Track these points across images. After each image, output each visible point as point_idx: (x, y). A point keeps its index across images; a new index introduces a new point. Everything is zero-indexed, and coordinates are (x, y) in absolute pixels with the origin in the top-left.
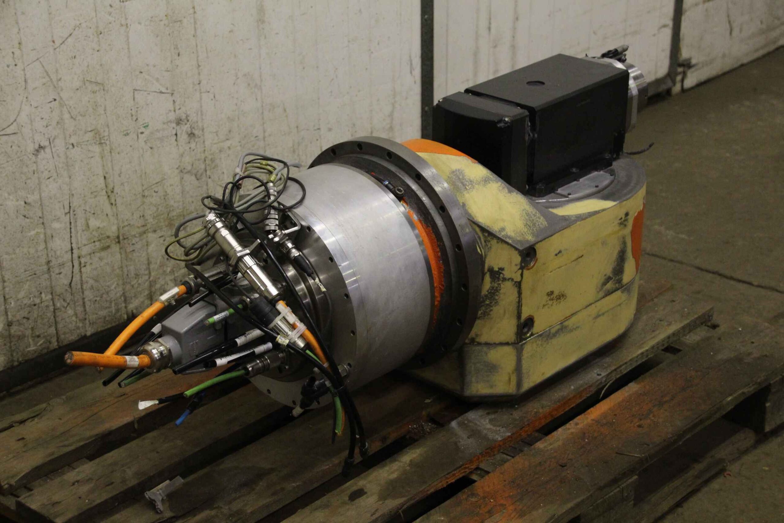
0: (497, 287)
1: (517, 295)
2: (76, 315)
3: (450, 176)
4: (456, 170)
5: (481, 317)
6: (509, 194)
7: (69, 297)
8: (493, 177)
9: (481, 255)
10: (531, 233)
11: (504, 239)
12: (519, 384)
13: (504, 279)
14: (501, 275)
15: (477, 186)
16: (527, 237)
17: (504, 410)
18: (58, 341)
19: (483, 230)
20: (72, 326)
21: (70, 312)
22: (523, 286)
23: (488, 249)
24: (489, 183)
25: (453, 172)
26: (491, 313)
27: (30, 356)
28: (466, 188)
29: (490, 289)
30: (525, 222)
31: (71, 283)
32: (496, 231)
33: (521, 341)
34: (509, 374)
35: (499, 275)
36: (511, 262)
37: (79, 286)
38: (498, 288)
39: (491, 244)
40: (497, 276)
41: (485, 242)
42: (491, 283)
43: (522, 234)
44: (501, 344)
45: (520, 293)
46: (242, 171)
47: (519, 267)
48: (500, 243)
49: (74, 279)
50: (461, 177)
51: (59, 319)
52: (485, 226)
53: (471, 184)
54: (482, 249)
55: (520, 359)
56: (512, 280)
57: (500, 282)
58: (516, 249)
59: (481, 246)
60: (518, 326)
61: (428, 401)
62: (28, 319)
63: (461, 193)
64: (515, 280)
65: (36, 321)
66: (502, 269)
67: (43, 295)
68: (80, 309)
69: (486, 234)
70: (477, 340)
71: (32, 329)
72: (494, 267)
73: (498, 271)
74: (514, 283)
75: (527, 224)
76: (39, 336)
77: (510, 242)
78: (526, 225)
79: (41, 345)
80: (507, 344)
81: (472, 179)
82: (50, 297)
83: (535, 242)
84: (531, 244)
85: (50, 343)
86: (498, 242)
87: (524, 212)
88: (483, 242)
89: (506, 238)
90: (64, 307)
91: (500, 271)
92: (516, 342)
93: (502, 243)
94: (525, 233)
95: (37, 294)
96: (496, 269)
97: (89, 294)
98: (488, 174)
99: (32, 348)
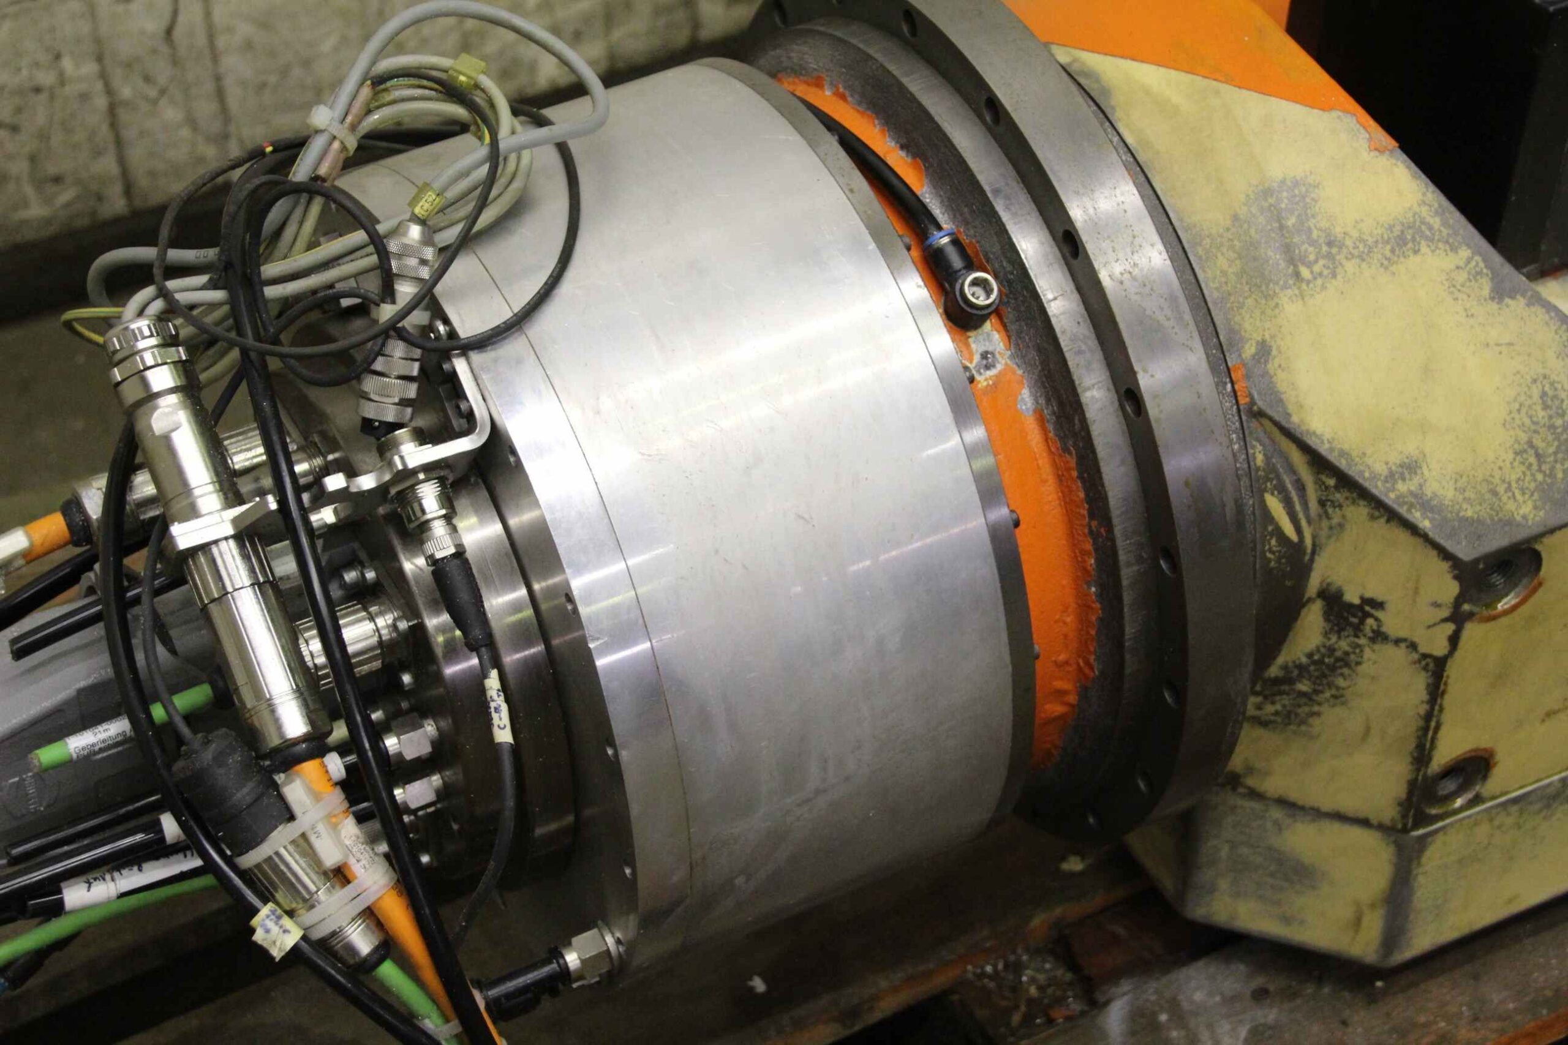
0: (1347, 654)
1: (1424, 695)
2: (191, 122)
3: (1243, 212)
4: (1283, 182)
5: (1274, 722)
6: (1493, 306)
7: (163, 72)
8: (1445, 223)
9: (1299, 547)
10: (1540, 488)
11: (1403, 511)
12: (1392, 937)
13: (1379, 636)
14: (1370, 621)
15: (1350, 266)
16: (1511, 506)
17: (1326, 990)
18: (128, 190)
19: (1319, 462)
20: (179, 154)
21: (171, 113)
22: (1453, 671)
23: (1331, 528)
24: (1416, 252)
25: (1267, 192)
26: (1315, 722)
27: (30, 235)
28: (1297, 275)
29: (1318, 649)
30: (1523, 437)
31: (169, 31)
32: (1375, 477)
33: (1416, 826)
34: (1358, 904)
35: (1362, 622)
36: (1416, 591)
37: (201, 40)
38: (1352, 657)
39: (1344, 517)
40: (1355, 620)
41: (1322, 503)
42: (1326, 634)
43: (1495, 493)
44: (1339, 817)
45: (1436, 691)
46: (343, 121)
47: (1446, 613)
48: (1383, 520)
49: (182, 19)
50: (1291, 221)
51: (129, 134)
52: (1331, 450)
53: (1329, 256)
54: (1304, 523)
55: (1409, 872)
56: (1413, 646)
57: (1362, 641)
58: (1445, 554)
59: (1301, 516)
60: (1412, 785)
61: (1074, 865)
62: (15, 129)
63: (1266, 297)
64: (1423, 649)
65: (43, 136)
66: (1379, 605)
67: (67, 64)
68: (205, 108)
69: (1331, 482)
70: (1250, 782)
71: (33, 159)
72: (1345, 588)
73: (1360, 608)
74: (1416, 656)
75: (1530, 444)
76: (57, 180)
77: (1425, 524)
78: (1527, 450)
79: (67, 205)
80: (1365, 823)
81: (1338, 230)
82: (90, 68)
83: (1541, 529)
84: (1520, 535)
85: (100, 198)
86: (1372, 518)
87: (1536, 392)
88: (1313, 505)
89: (1411, 506)
90: (146, 98)
91: (1367, 608)
92: (1400, 826)
93: (1388, 521)
94: (1509, 488)
95: (43, 57)
96: (1352, 597)
97: (235, 65)
98: (1424, 211)
99: (36, 211)
